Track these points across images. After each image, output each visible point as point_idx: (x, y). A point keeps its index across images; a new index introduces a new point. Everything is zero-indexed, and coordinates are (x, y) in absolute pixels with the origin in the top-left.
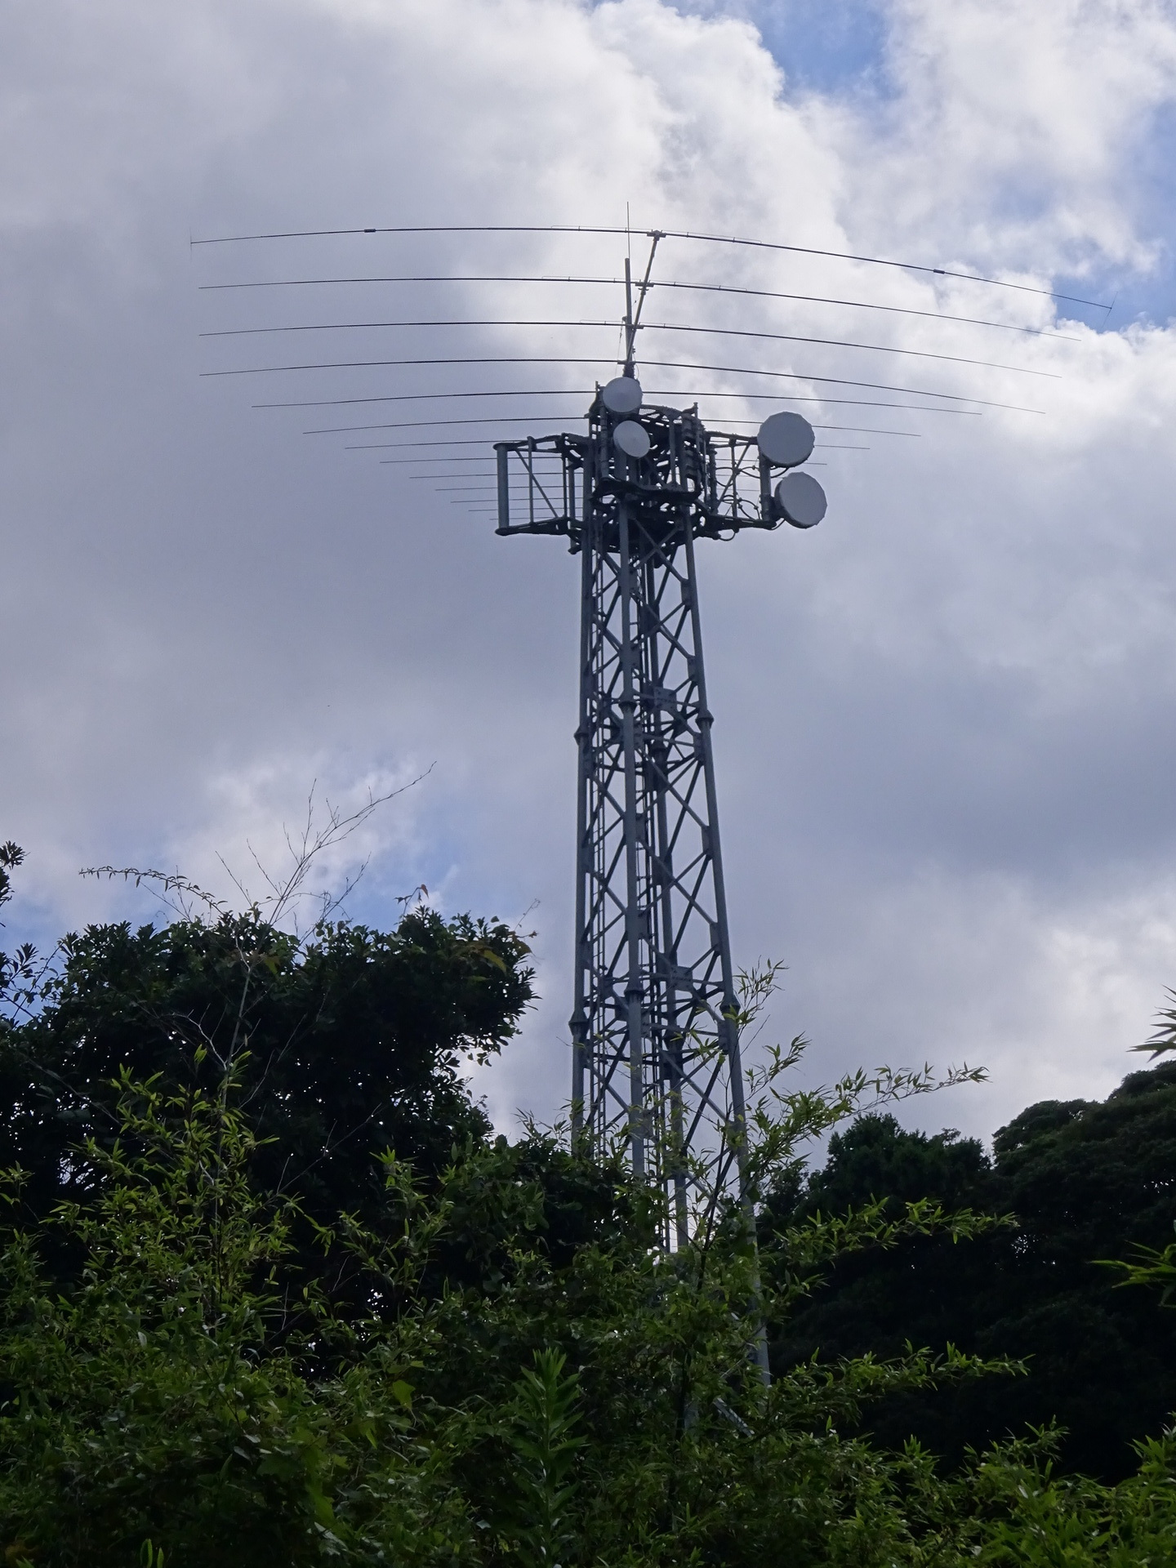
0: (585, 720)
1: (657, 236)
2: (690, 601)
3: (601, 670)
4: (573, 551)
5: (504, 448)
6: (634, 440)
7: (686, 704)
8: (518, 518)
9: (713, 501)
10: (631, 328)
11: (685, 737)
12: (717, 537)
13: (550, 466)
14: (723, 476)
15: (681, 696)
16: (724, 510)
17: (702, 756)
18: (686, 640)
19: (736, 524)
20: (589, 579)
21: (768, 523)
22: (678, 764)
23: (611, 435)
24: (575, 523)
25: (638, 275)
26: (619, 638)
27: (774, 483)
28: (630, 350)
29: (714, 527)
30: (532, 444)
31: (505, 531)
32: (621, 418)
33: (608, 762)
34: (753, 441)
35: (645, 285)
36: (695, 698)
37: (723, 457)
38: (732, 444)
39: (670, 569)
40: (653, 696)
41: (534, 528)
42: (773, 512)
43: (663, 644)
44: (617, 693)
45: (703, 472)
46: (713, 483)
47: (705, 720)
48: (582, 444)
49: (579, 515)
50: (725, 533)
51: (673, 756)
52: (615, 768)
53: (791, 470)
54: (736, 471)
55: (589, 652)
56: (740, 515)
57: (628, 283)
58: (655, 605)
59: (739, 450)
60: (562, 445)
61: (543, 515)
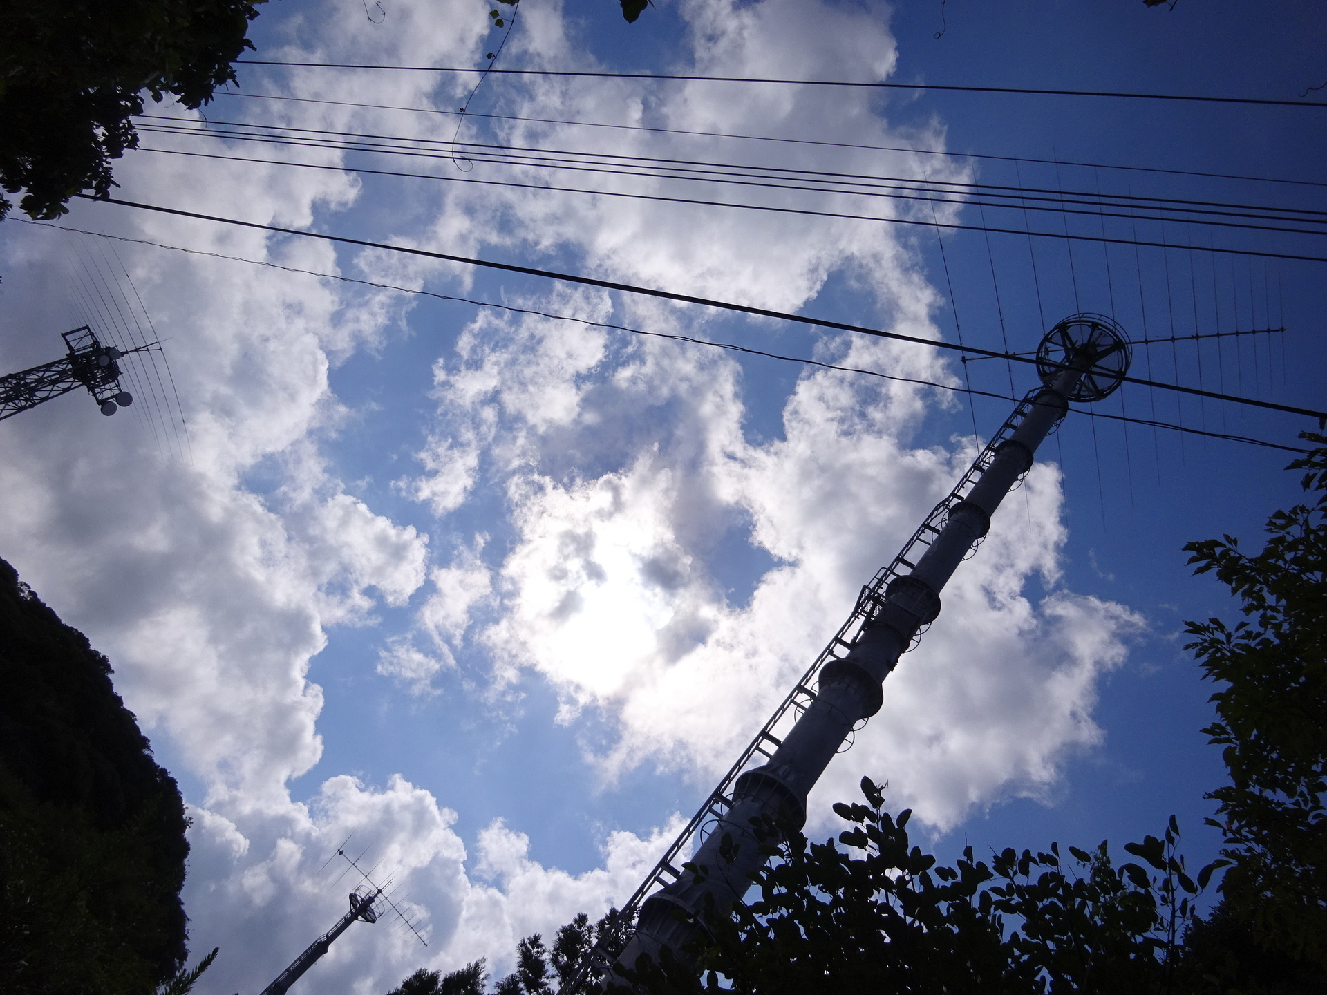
0: (16, 375)
1: (161, 349)
2: (65, 390)
3: (33, 374)
4: (67, 355)
5: (87, 327)
6: (105, 361)
7: (33, 400)
8: (69, 338)
9: (98, 387)
10: (136, 350)
11: (24, 403)
12: (89, 391)
13: (88, 341)
14: (107, 386)
15: (35, 398)
16: (97, 390)
17: (20, 409)
18: (53, 393)
19: (94, 395)
20: (59, 362)
21: (99, 402)
22: (15, 403)
23: (103, 354)
24: (74, 353)
25: (149, 348)
26: (45, 376)
27: (111, 400)
28: (132, 351)
29: (91, 389)
30: (92, 335)
31: (64, 335)
32: (109, 357)
33: (6, 385)
34: (120, 390)
35: (148, 350)
36: (36, 401)
37: (113, 385)
38: (117, 386)
39: (73, 382)
40: (32, 391)
41: (68, 343)
42: (102, 403)
43: (49, 388)
44: (27, 381)
45: (105, 381)
46: (104, 385)
47: (31, 407)
48: (99, 346)
49: (76, 354)
50: (91, 393)
51: (17, 402)
52: (5, 388)
53: (116, 403)
54: (110, 389)
55: (37, 369)
56: (98, 395)
57: (147, 346)
58: (61, 381)
59: (116, 388)
60: (96, 342)
61: (72, 344)
